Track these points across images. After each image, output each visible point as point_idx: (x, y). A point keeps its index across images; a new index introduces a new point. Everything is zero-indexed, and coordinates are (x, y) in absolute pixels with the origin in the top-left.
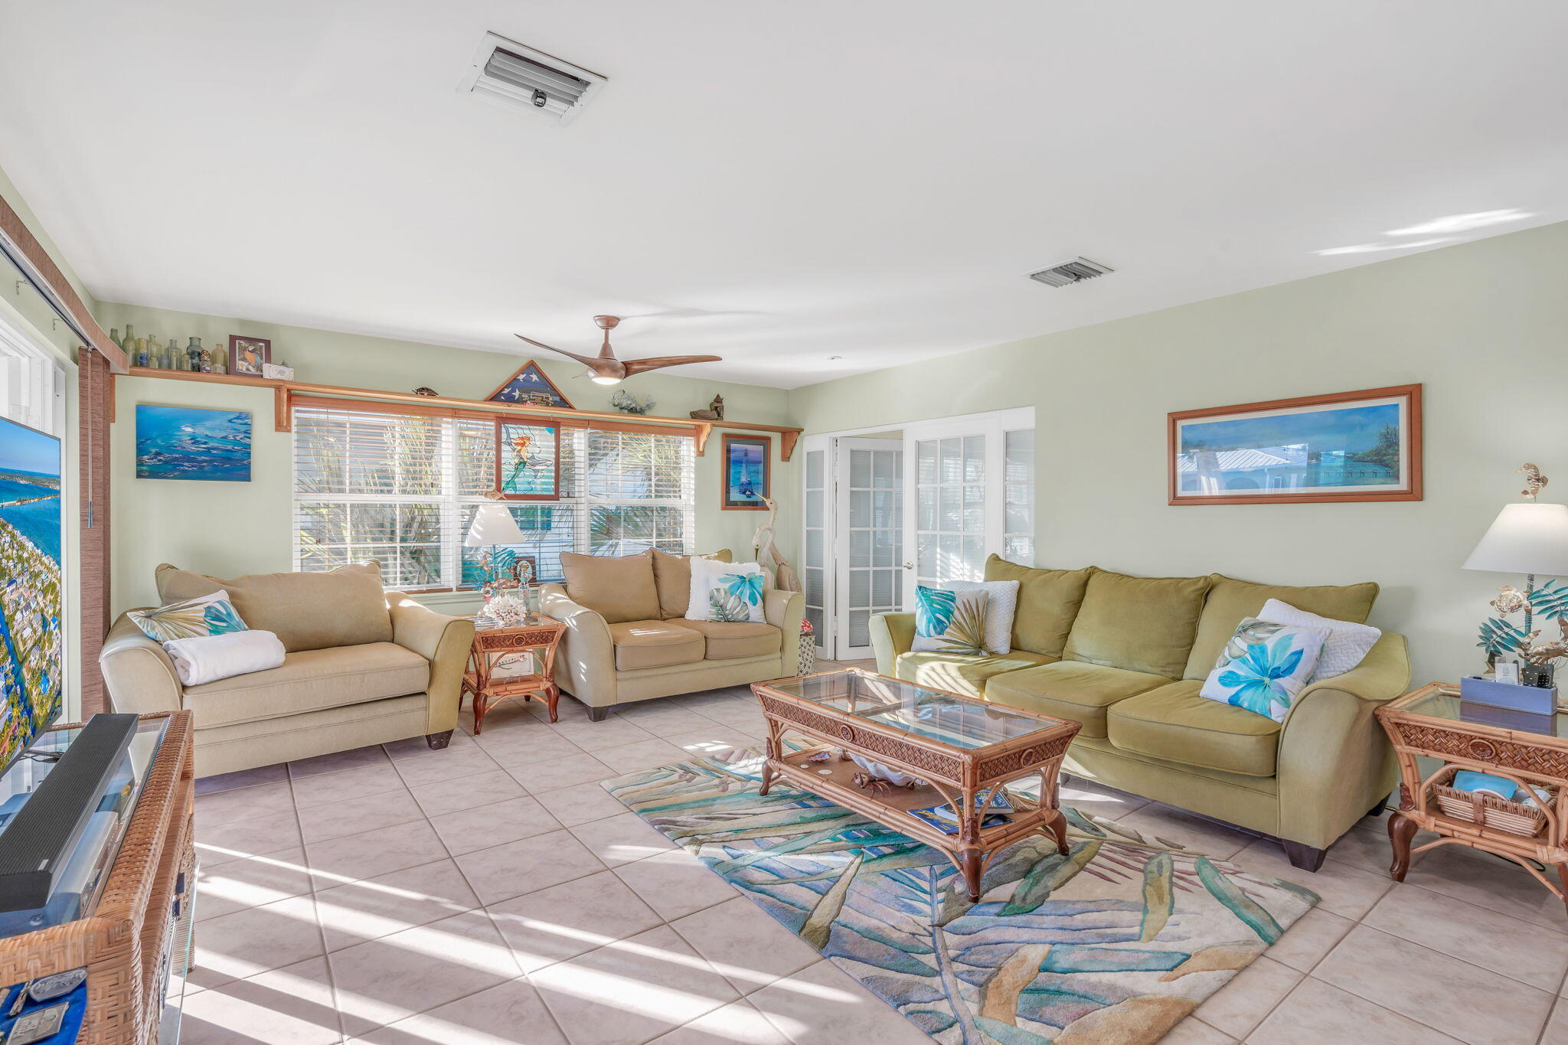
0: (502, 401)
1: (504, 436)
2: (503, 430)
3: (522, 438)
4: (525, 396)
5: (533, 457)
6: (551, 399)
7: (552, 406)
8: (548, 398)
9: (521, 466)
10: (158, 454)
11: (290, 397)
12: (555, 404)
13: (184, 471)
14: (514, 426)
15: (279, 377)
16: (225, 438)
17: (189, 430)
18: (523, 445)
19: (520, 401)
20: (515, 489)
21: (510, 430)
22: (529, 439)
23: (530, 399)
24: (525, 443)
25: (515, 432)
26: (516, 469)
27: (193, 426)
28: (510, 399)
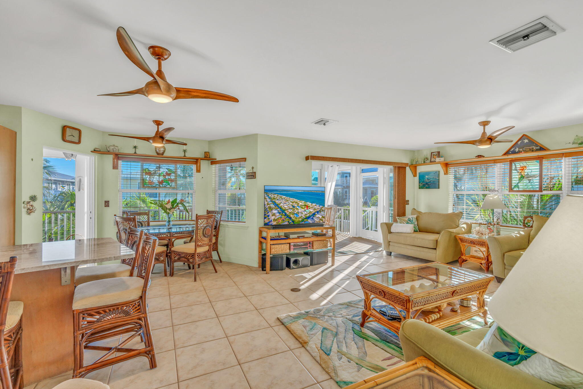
0: (510, 154)
1: (514, 167)
2: (513, 165)
3: (522, 167)
4: (521, 150)
5: (528, 174)
6: (534, 148)
7: (535, 151)
8: (533, 148)
9: (522, 179)
10: (422, 183)
11: (447, 165)
12: (537, 150)
13: (426, 187)
14: (518, 162)
15: (439, 161)
16: (433, 178)
17: (427, 177)
18: (522, 170)
19: (519, 152)
20: (519, 188)
21: (517, 164)
22: (526, 167)
23: (524, 151)
24: (524, 169)
25: (518, 165)
26: (519, 180)
27: (428, 176)
28: (514, 153)
